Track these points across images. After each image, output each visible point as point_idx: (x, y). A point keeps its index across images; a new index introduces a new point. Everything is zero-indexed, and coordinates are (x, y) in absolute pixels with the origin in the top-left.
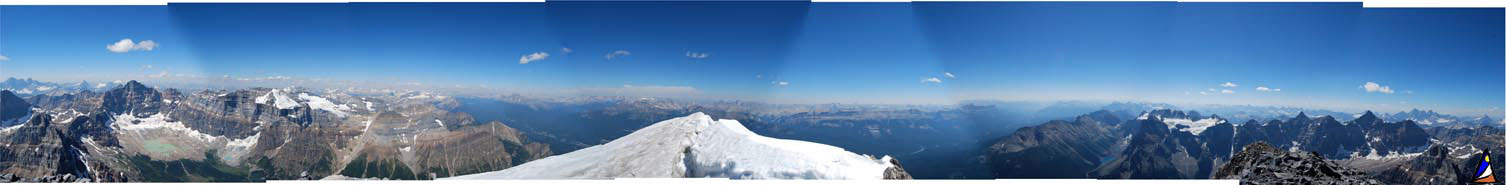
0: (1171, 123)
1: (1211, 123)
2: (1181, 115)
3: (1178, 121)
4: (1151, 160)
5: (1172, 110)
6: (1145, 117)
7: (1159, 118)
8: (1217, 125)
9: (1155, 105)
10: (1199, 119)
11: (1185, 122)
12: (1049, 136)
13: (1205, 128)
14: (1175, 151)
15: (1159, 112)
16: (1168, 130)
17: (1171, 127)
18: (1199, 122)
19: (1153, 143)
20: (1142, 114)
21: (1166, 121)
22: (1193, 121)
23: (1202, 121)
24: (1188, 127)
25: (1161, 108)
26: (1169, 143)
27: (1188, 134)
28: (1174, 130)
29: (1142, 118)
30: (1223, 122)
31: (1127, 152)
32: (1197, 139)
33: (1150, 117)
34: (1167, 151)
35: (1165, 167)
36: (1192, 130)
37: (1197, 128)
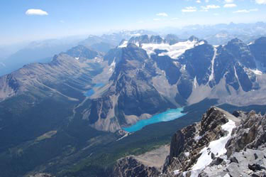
0: (150, 48)
1: (190, 45)
2: (158, 39)
3: (155, 46)
4: (134, 84)
5: (149, 36)
6: (124, 45)
7: (137, 44)
8: (196, 47)
9: (132, 33)
10: (177, 42)
11: (162, 46)
12: (26, 82)
13: (183, 51)
14: (154, 74)
15: (137, 39)
16: (147, 56)
17: (149, 53)
18: (176, 45)
19: (135, 68)
20: (121, 43)
21: (145, 46)
22: (170, 44)
23: (180, 44)
24: (166, 51)
25: (138, 35)
26: (148, 67)
27: (167, 57)
28: (152, 56)
29: (122, 46)
30: (202, 43)
31: (114, 78)
32: (175, 62)
33: (129, 44)
34: (148, 75)
35: (147, 90)
36: (170, 54)
37: (175, 52)
